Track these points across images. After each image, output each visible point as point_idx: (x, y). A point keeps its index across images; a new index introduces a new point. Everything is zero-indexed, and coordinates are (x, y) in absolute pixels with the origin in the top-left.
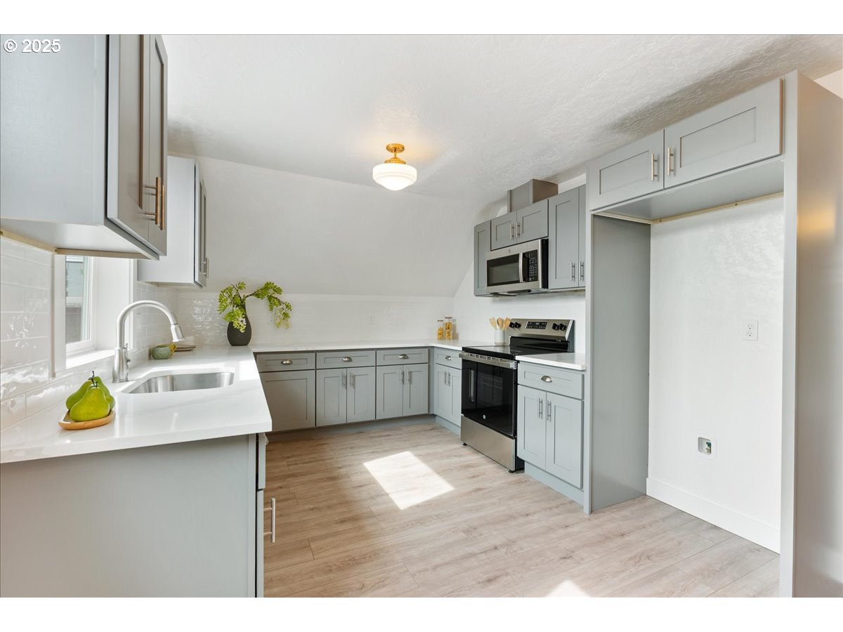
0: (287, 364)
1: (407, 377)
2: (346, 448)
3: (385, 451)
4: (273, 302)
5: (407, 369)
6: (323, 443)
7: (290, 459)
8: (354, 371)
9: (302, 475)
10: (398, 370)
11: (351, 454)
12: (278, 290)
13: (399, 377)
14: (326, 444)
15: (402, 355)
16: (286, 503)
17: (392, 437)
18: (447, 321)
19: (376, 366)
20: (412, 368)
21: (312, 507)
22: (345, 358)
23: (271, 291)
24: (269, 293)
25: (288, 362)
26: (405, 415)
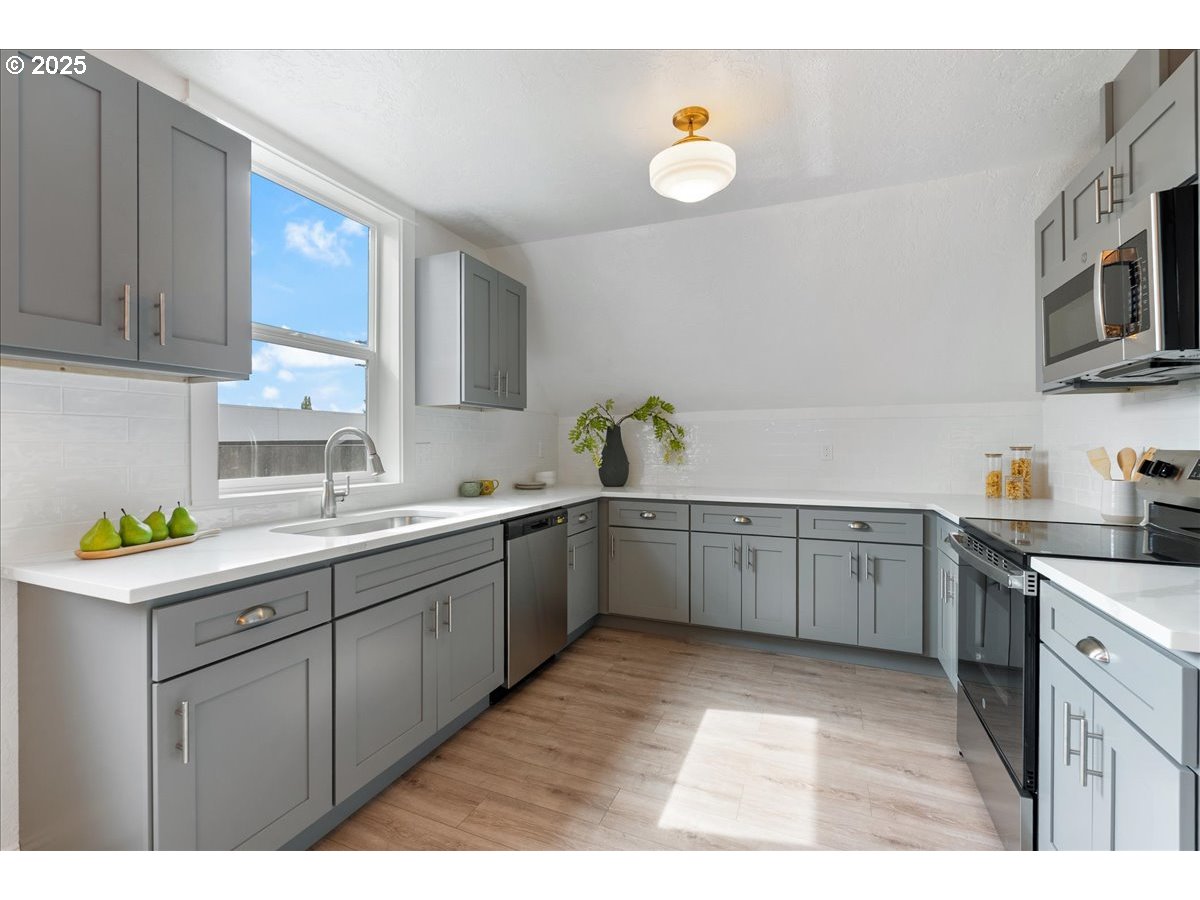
0: (647, 518)
1: (866, 567)
2: (715, 673)
3: (770, 702)
4: (661, 425)
5: (865, 552)
6: (691, 652)
7: (623, 663)
8: (755, 542)
9: (606, 691)
10: (848, 550)
11: (710, 685)
12: (668, 408)
13: (848, 565)
14: (696, 655)
15: (857, 522)
16: (538, 724)
17: (817, 680)
18: (1018, 455)
19: (797, 538)
20: (880, 551)
21: (555, 744)
22: (740, 517)
23: (657, 409)
24: (655, 411)
25: (651, 515)
26: (862, 643)
